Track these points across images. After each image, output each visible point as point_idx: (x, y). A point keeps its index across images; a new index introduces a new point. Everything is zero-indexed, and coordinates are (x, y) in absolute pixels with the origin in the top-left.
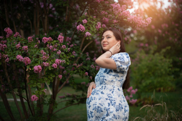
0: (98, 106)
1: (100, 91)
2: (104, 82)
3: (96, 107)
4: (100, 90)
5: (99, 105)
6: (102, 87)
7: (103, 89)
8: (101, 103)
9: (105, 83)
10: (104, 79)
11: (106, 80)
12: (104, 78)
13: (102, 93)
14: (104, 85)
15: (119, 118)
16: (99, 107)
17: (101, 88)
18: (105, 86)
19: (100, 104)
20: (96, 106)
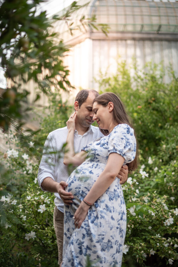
0: (82, 191)
1: (88, 170)
2: (97, 158)
3: (79, 191)
4: (90, 168)
5: (85, 190)
6: (92, 165)
7: (94, 167)
8: (87, 187)
9: (98, 160)
10: (96, 154)
11: (98, 155)
12: (95, 152)
13: (91, 172)
14: (96, 162)
15: (114, 211)
16: (84, 193)
17: (91, 167)
18: (97, 165)
19: (85, 188)
20: (79, 189)
